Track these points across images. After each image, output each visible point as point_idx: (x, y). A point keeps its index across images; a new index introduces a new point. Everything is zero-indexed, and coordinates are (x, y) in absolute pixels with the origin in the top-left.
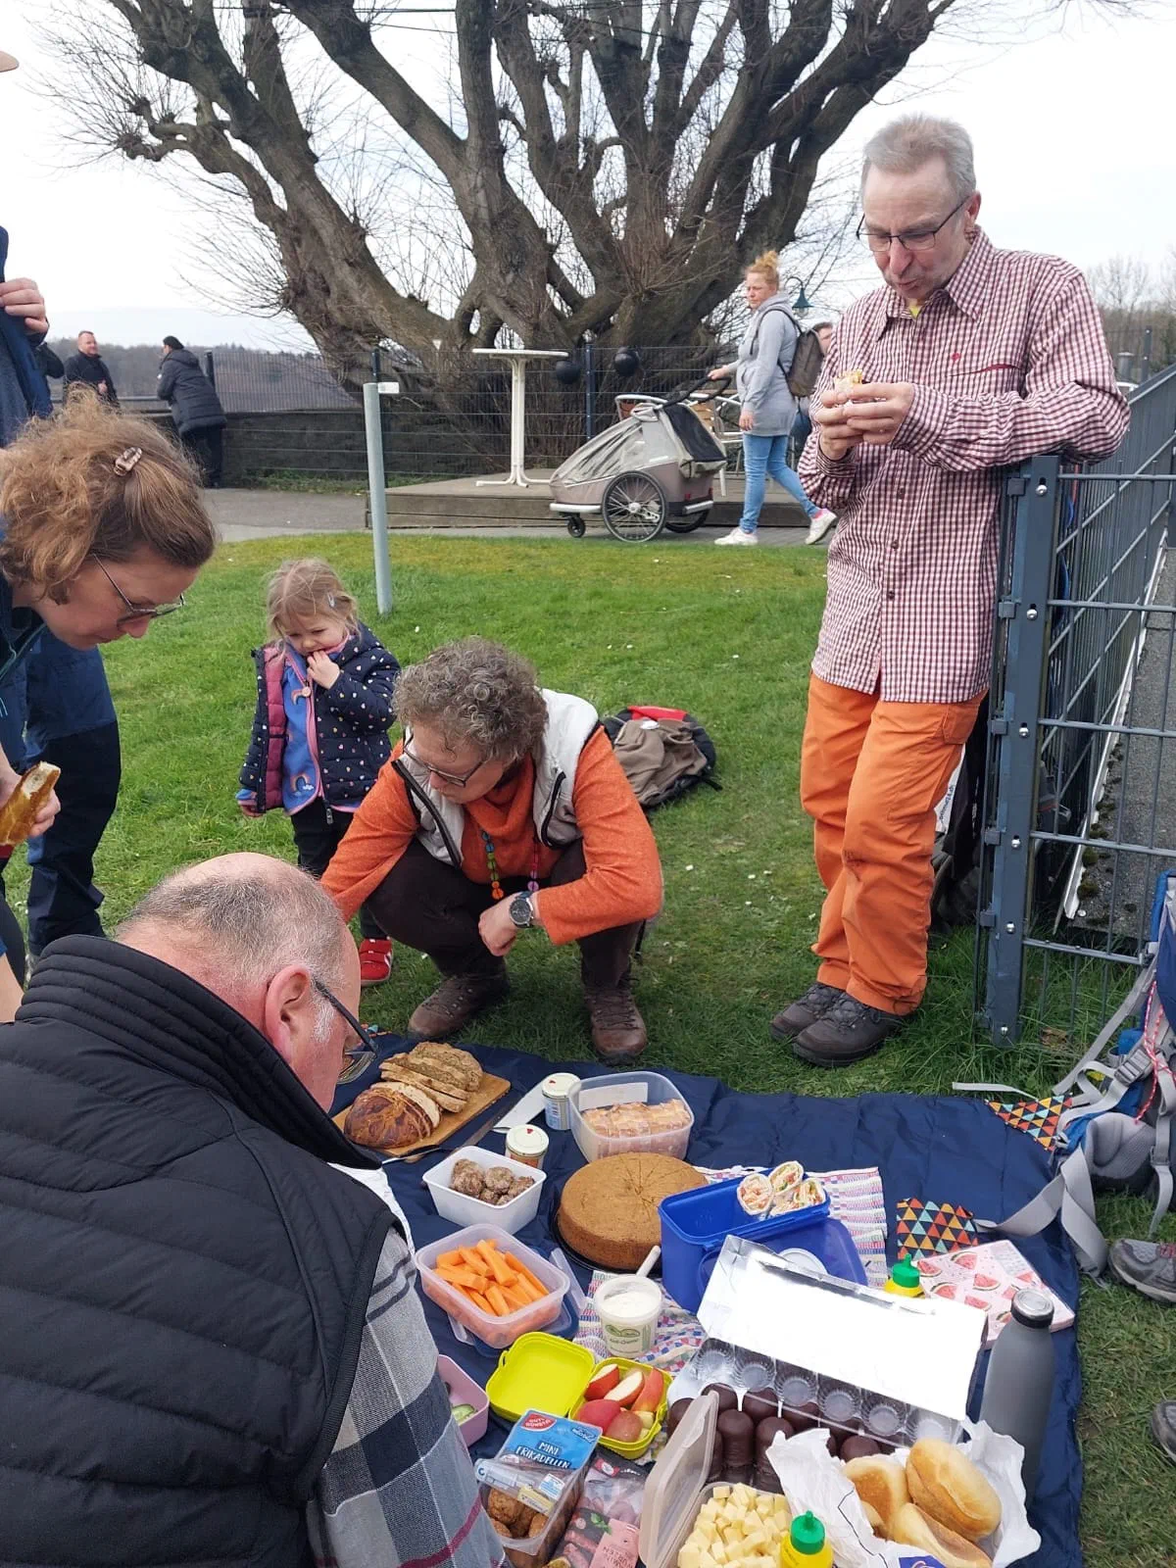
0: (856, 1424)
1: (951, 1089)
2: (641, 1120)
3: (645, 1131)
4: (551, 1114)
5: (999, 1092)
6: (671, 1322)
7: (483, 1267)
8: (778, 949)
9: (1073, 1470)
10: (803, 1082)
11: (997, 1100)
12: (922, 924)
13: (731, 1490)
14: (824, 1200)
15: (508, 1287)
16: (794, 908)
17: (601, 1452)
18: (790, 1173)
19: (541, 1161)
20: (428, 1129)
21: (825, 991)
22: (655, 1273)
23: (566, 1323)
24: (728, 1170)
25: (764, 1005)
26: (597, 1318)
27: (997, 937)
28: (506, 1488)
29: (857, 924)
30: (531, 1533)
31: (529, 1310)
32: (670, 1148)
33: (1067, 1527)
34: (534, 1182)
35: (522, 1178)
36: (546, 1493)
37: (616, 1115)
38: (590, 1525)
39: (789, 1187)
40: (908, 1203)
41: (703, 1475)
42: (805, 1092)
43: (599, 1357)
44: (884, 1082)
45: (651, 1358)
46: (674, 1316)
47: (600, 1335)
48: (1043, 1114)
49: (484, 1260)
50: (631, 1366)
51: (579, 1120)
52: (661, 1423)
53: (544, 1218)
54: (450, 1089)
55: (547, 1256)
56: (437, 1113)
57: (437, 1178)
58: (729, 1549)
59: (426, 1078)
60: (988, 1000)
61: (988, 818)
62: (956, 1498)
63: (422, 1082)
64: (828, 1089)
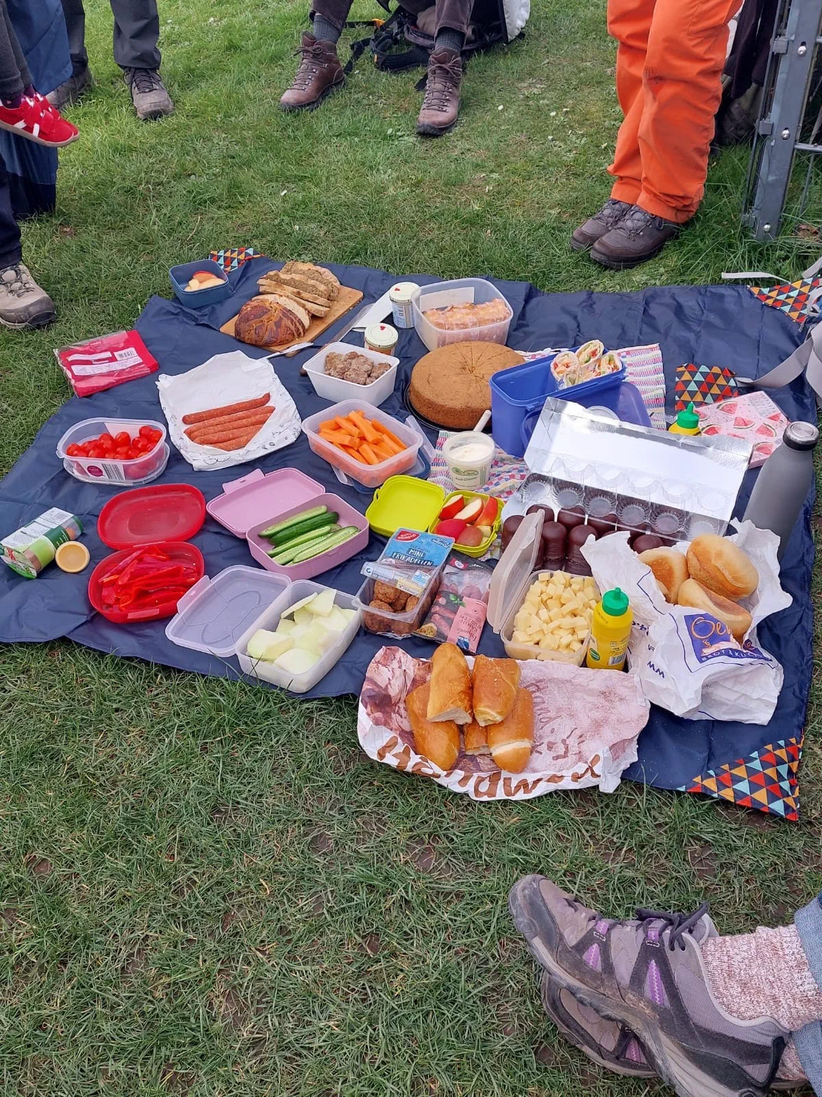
0: (645, 527)
1: (720, 278)
2: (471, 316)
3: (474, 324)
4: (398, 315)
5: (758, 279)
6: (500, 464)
7: (355, 431)
8: (576, 175)
9: (807, 550)
10: (597, 282)
11: (757, 285)
12: (707, 138)
13: (552, 576)
14: (620, 369)
15: (376, 444)
16: (589, 140)
17: (454, 553)
18: (593, 349)
19: (393, 351)
20: (301, 330)
21: (617, 206)
22: (488, 429)
23: (422, 468)
24: (540, 352)
25: (564, 223)
26: (444, 464)
27: (773, 144)
28: (387, 580)
29: (651, 141)
30: (407, 609)
31: (393, 460)
32: (495, 337)
33: (802, 589)
34: (390, 367)
35: (380, 364)
36: (416, 584)
37: (451, 313)
38: (449, 602)
39: (592, 360)
40: (686, 367)
41: (531, 566)
42: (599, 289)
43: (448, 491)
44: (664, 278)
45: (486, 490)
46: (502, 460)
47: (447, 474)
48: (794, 294)
49: (355, 425)
50: (472, 496)
51: (421, 318)
52: (496, 532)
53: (399, 394)
54: (317, 299)
55: (404, 421)
56: (307, 318)
57: (313, 367)
58: (551, 614)
59: (296, 290)
60: (757, 202)
61: (779, 27)
62: (726, 574)
63: (293, 293)
64: (618, 287)
